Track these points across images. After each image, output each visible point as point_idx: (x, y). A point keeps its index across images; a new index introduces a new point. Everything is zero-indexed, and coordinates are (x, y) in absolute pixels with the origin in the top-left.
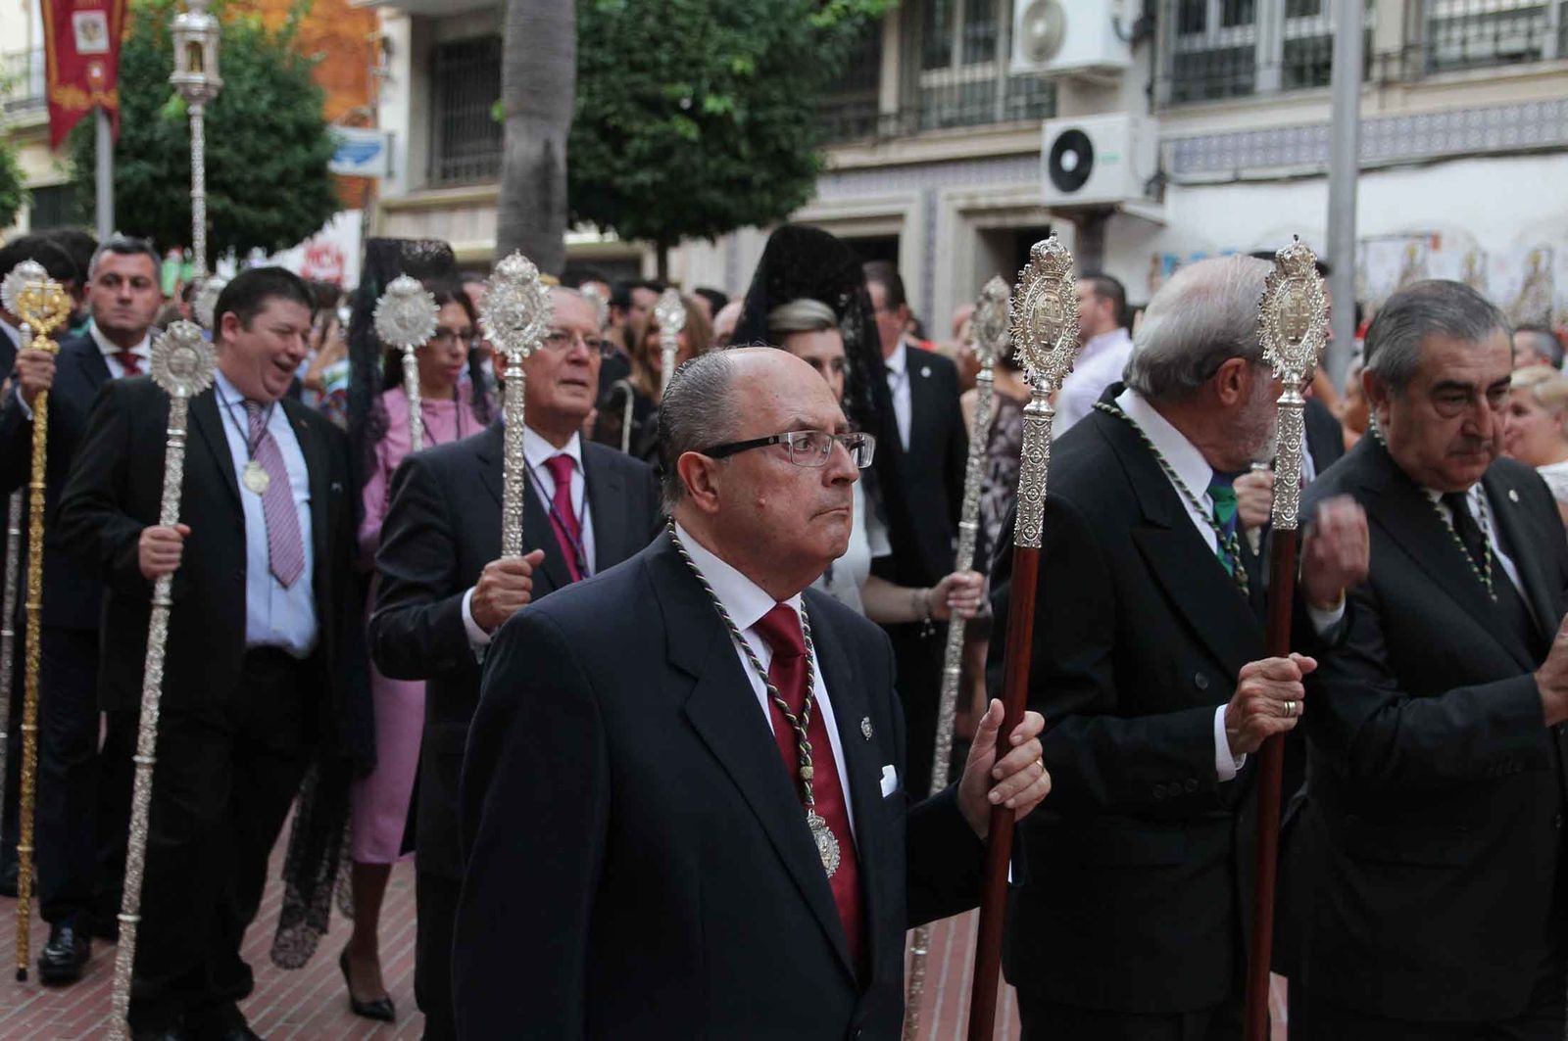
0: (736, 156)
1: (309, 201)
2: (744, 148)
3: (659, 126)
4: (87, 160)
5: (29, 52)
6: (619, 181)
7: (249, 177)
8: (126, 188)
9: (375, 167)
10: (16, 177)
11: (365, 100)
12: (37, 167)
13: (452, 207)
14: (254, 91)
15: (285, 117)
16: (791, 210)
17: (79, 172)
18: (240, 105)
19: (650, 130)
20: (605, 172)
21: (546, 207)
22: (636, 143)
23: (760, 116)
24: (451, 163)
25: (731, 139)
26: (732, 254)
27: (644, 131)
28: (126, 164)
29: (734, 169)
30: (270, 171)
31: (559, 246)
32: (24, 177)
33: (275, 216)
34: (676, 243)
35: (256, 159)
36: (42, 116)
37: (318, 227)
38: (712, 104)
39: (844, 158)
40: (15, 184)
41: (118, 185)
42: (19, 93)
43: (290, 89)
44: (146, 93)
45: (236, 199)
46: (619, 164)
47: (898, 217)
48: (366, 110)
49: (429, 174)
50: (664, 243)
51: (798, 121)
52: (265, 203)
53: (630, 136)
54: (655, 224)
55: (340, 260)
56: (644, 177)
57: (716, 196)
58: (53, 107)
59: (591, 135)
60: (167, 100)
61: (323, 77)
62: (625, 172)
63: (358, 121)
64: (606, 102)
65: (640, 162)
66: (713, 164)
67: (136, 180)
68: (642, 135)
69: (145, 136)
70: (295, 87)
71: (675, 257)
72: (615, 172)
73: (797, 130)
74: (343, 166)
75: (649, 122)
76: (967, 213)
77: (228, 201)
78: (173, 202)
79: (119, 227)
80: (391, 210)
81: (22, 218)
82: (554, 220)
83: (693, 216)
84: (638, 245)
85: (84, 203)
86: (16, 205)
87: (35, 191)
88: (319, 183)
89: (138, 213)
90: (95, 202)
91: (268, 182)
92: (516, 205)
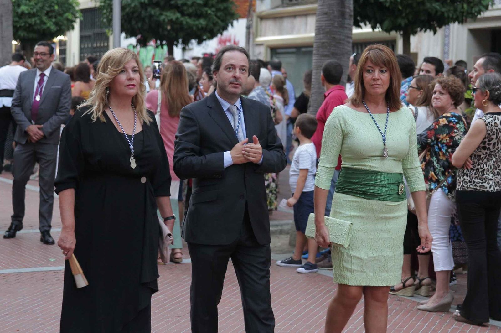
1: (219, 14)
7: (189, 3)
8: (127, 10)
10: (74, 5)
13: (294, 15)
16: (479, 13)
17: (105, 2)
21: (343, 15)
26: (446, 36)
31: (349, 35)
32: (78, 4)
33: (202, 22)
34: (415, 33)
37: (225, 28)
40: (73, 7)
41: (123, 8)
45: (183, 14)
50: (408, 32)
52: (198, 16)
54: (403, 22)
57: (437, 6)
67: (133, 5)
71: (413, 40)
77: (178, 15)
78: (151, 16)
79: (123, 29)
80: (262, 18)
81: (77, 25)
82: (347, 22)
83: (423, 18)
84: (393, 33)
85: (107, 17)
86: (74, 19)
87: (83, 11)
88: (225, 5)
89: (133, 22)
90: (112, 16)
91: (199, 5)
92: (326, 14)
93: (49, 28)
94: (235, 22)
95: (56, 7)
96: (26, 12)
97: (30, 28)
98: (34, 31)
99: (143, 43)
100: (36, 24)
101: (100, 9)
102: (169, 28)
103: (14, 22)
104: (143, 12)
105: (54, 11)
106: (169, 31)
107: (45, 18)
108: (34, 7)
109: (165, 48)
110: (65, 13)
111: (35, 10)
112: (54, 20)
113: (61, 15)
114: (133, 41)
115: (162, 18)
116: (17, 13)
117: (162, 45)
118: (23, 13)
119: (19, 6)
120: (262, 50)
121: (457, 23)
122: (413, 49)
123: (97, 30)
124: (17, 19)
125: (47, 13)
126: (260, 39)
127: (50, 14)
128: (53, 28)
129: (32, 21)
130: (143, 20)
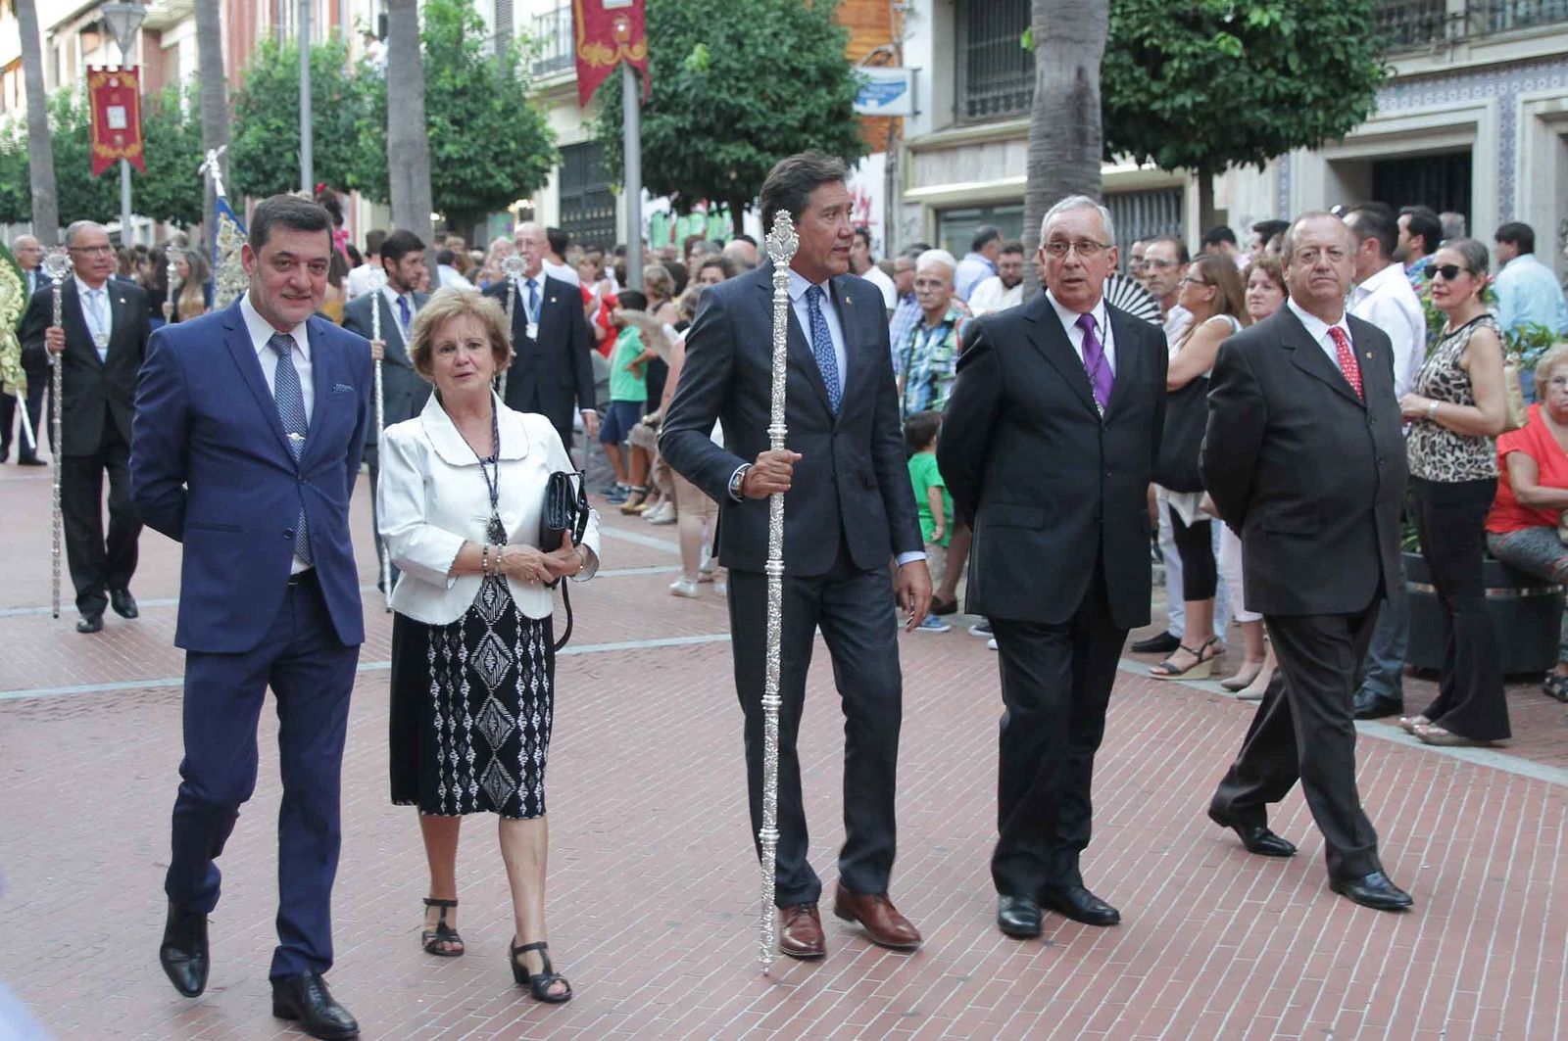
0: (1286, 71)
1: (831, 145)
2: (1294, 62)
3: (1200, 44)
4: (615, 117)
5: (557, 11)
6: (1157, 105)
7: (772, 125)
8: (651, 143)
9: (900, 106)
10: (547, 138)
11: (890, 37)
12: (565, 127)
13: (980, 143)
14: (775, 35)
15: (808, 61)
16: (1348, 127)
17: (606, 130)
18: (762, 51)
19: (1189, 50)
20: (1143, 97)
21: (1081, 137)
22: (1176, 64)
23: (1311, 27)
24: (977, 97)
25: (1279, 53)
26: (1283, 176)
27: (1183, 49)
28: (651, 118)
29: (1283, 85)
30: (793, 117)
31: (1096, 179)
32: (554, 136)
34: (1222, 170)
35: (780, 105)
36: (570, 75)
38: (1257, 17)
39: (1407, 67)
40: (546, 143)
41: (644, 141)
42: (548, 53)
43: (812, 32)
44: (669, 45)
45: (760, 147)
46: (1156, 88)
47: (1471, 127)
48: (891, 48)
49: (955, 109)
50: (1208, 169)
51: (1354, 29)
53: (1169, 57)
54: (1198, 149)
55: (866, 204)
56: (1185, 99)
57: (1264, 115)
58: (581, 65)
59: (1126, 59)
60: (690, 51)
61: (845, 16)
62: (1164, 96)
63: (882, 59)
64: (1143, 23)
65: (1180, 84)
66: (1259, 82)
67: (661, 134)
68: (1183, 56)
69: (670, 89)
70: (817, 30)
71: (1219, 183)
72: (1155, 97)
73: (1353, 39)
74: (868, 107)
75: (1189, 41)
76: (1546, 119)
77: (751, 150)
78: (697, 154)
79: (645, 182)
80: (917, 150)
81: (553, 179)
82: (1089, 150)
83: (1239, 139)
84: (1179, 172)
85: (612, 160)
86: (546, 167)
87: (564, 150)
88: (842, 127)
89: (663, 167)
90: (622, 158)
91: (791, 128)
92: (1047, 136)
93: (499, 186)
94: (863, 161)
95: (513, 145)
96: (456, 156)
97: (462, 187)
98: (472, 193)
99: (683, 208)
100: (474, 179)
101: (598, 144)
102: (733, 175)
103: (434, 176)
104: (682, 147)
105: (508, 152)
106: (733, 182)
107: (491, 167)
108: (470, 146)
109: (727, 215)
110: (529, 154)
111: (471, 152)
112: (508, 170)
113: (522, 159)
114: (663, 203)
115: (720, 156)
116: (438, 158)
117: (720, 211)
118: (449, 159)
119: (441, 144)
120: (918, 213)
121: (1304, 149)
122: (1219, 203)
123: (592, 187)
124: (438, 170)
125: (495, 158)
126: (912, 193)
127: (501, 159)
128: (508, 185)
129: (467, 173)
130: (682, 162)
